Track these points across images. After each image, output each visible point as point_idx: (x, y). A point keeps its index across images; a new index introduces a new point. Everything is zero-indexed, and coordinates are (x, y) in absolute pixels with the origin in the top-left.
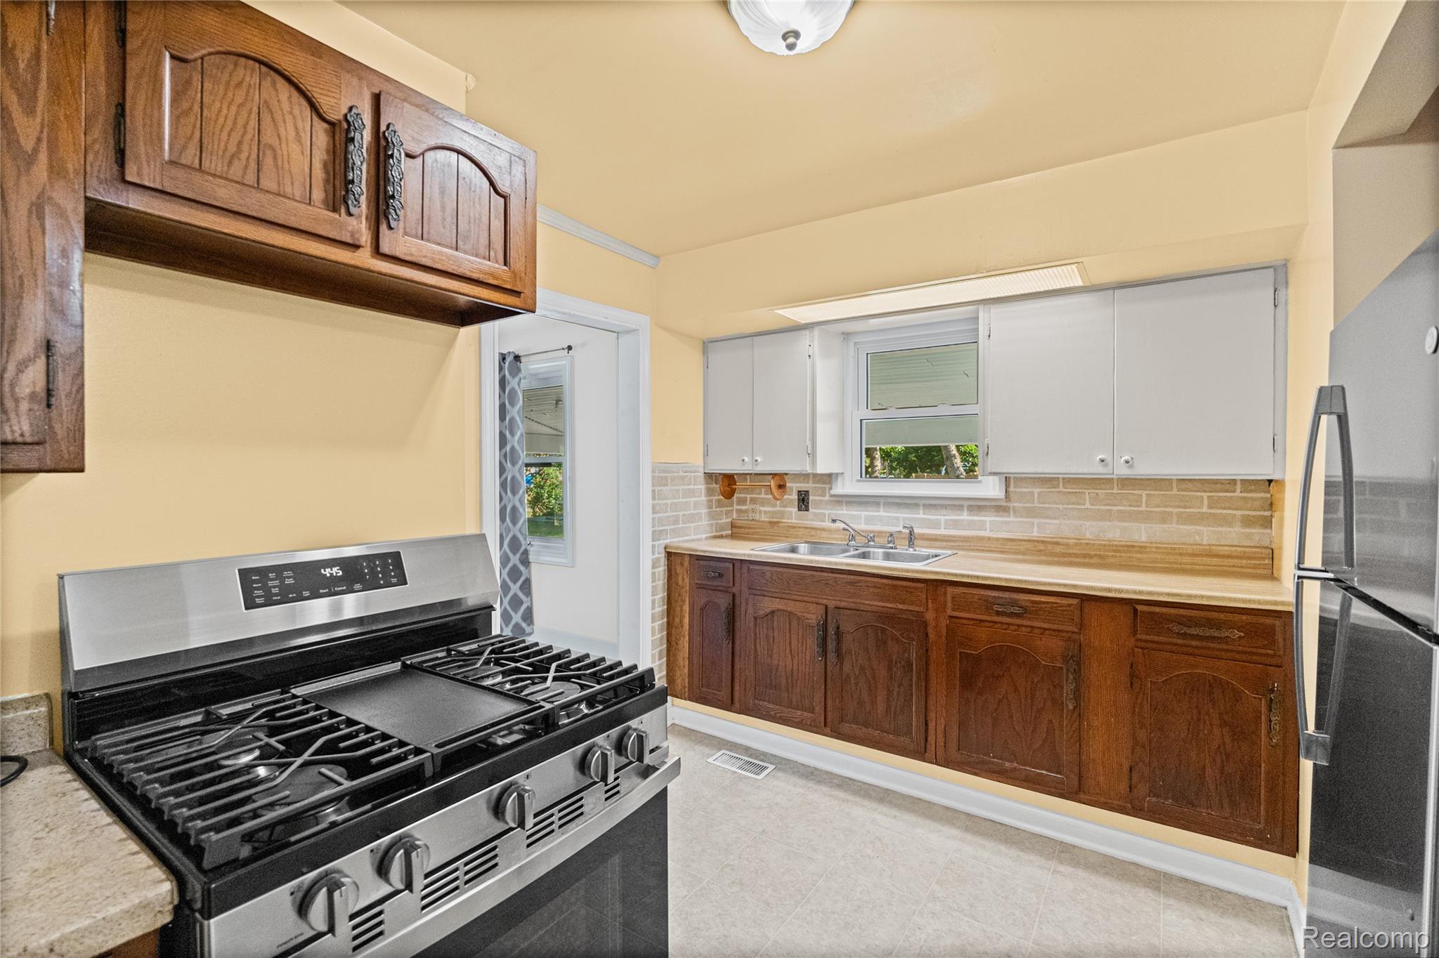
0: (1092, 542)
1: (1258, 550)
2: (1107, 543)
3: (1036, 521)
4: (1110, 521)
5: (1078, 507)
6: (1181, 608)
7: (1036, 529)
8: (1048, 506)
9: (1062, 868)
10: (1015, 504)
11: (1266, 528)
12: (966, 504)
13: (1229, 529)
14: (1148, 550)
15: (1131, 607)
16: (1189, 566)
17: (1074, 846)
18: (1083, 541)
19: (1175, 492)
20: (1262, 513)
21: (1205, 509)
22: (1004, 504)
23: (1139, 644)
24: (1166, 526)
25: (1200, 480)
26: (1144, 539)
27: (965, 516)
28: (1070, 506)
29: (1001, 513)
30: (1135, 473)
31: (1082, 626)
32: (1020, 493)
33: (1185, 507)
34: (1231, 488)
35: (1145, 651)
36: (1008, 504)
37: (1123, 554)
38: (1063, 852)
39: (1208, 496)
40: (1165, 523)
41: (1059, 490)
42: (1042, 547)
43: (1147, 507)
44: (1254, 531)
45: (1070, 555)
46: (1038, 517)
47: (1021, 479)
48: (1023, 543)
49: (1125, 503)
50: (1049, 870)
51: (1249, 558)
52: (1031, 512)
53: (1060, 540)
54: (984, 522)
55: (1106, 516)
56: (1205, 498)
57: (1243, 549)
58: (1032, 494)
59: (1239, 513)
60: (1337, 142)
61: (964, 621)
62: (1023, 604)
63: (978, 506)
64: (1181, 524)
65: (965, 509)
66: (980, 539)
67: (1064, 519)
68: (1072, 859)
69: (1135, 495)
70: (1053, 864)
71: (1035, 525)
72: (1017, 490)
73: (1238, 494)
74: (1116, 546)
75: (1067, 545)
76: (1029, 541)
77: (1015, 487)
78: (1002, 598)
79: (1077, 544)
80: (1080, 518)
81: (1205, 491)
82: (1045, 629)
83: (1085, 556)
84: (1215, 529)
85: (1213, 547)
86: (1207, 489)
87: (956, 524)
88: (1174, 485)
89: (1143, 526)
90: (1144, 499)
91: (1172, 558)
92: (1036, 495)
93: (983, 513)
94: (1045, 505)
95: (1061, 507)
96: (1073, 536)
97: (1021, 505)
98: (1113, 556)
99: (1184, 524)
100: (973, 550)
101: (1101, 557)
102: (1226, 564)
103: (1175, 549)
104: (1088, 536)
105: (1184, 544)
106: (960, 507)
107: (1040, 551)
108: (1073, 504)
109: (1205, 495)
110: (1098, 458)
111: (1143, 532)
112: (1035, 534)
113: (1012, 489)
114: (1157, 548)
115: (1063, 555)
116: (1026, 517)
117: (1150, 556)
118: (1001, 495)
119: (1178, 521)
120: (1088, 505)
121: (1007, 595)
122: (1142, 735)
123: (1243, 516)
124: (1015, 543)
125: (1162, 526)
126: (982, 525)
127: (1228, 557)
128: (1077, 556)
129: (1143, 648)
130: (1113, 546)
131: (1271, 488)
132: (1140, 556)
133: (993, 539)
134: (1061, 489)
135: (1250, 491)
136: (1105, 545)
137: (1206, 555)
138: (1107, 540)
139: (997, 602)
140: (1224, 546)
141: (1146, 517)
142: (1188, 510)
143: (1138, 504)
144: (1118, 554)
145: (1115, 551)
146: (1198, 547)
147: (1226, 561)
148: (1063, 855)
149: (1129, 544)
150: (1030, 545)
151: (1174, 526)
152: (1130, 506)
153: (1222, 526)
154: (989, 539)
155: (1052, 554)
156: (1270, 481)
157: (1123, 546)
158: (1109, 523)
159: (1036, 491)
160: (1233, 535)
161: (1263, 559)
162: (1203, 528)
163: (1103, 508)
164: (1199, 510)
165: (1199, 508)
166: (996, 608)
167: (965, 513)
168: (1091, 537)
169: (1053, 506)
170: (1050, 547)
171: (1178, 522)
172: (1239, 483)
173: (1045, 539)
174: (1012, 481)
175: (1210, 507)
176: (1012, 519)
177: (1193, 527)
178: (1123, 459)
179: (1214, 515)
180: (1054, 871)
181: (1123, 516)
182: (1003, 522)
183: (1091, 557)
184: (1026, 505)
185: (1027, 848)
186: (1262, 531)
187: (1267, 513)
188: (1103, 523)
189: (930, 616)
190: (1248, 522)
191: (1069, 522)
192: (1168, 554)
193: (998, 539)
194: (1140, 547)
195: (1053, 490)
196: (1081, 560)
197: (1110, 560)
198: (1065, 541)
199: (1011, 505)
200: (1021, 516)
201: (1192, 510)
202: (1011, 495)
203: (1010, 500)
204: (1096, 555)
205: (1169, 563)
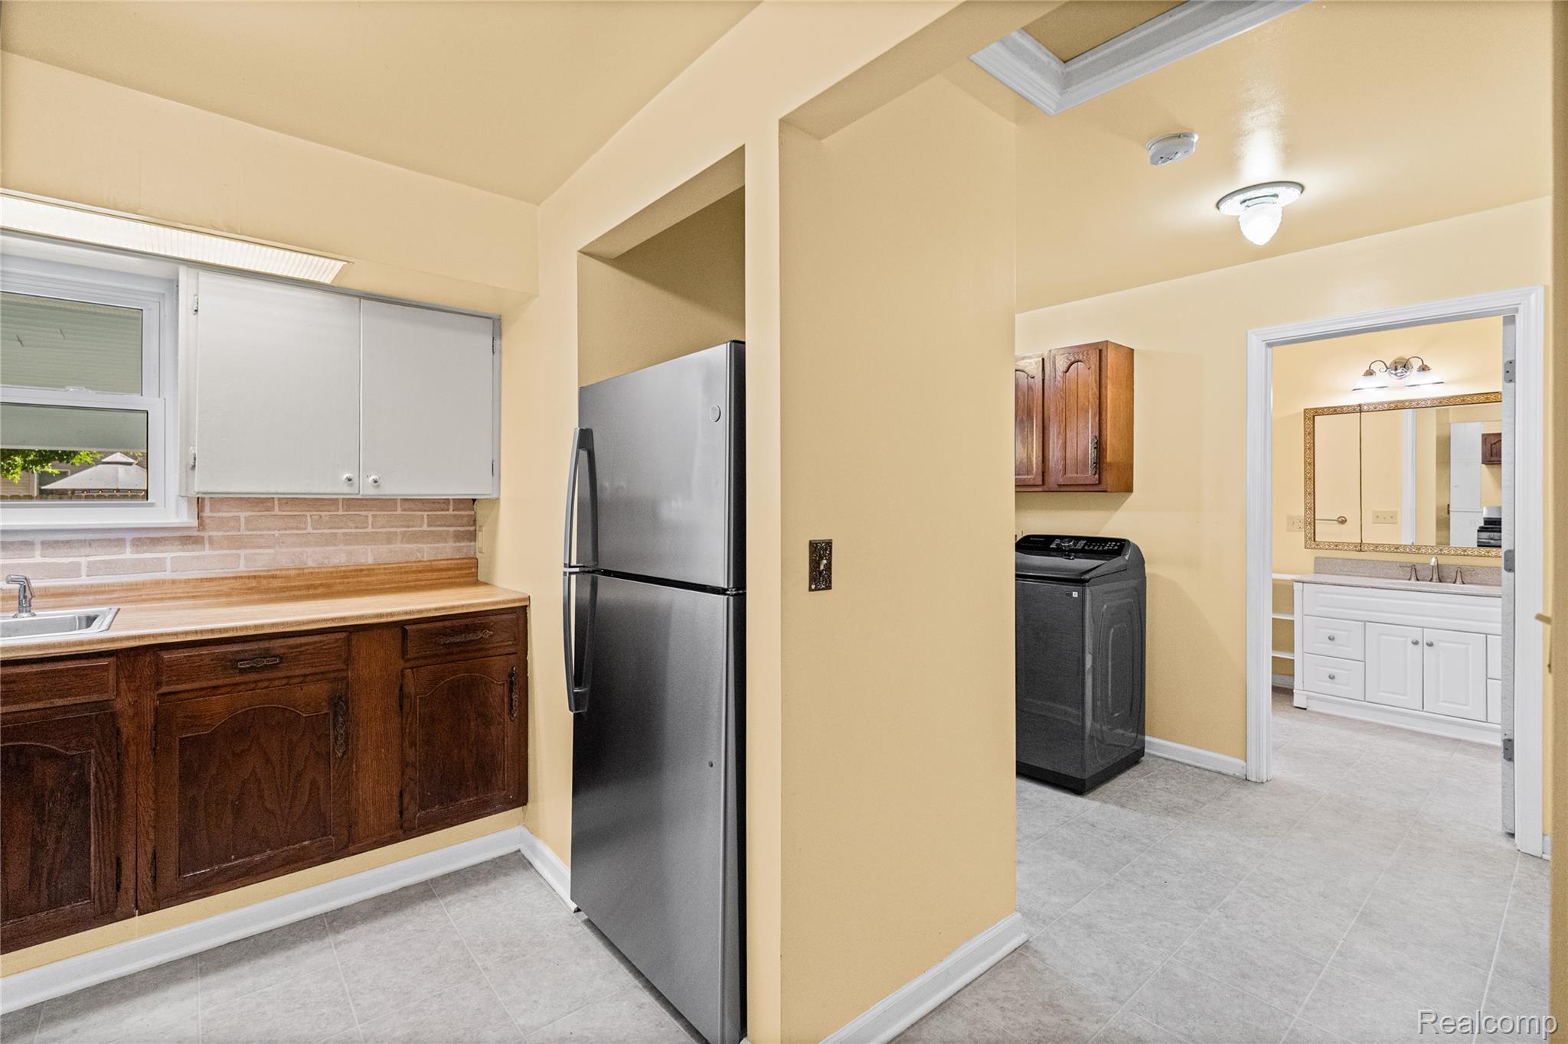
0: (317, 570)
1: (466, 561)
2: (334, 569)
3: (242, 552)
4: (335, 545)
5: (298, 532)
6: (445, 620)
7: (242, 561)
8: (259, 533)
9: (341, 937)
10: (211, 534)
11: (471, 541)
12: (129, 536)
13: (444, 545)
14: (376, 571)
15: (400, 629)
16: (413, 583)
17: (342, 909)
18: (306, 571)
19: (399, 512)
20: (468, 528)
21: (425, 528)
22: (196, 533)
23: (408, 665)
24: (392, 546)
25: (421, 499)
26: (370, 561)
27: (128, 554)
28: (288, 532)
29: (190, 547)
30: (380, 493)
31: (348, 661)
32: (219, 518)
33: (408, 527)
34: (446, 507)
35: (414, 670)
36: (202, 534)
37: (351, 580)
38: (333, 922)
39: (428, 515)
40: (390, 543)
41: (273, 513)
42: (254, 583)
43: (373, 528)
44: (462, 544)
45: (291, 588)
46: (245, 548)
47: (222, 500)
48: (226, 582)
49: (352, 525)
50: (330, 947)
51: (460, 569)
52: (236, 543)
53: (278, 572)
54: (162, 560)
55: (331, 540)
56: (425, 517)
57: (455, 561)
58: (237, 519)
59: (452, 529)
60: (584, 248)
61: (186, 695)
62: (277, 652)
63: (150, 538)
64: (406, 543)
65: (128, 544)
66: (157, 583)
67: (281, 547)
68: (346, 923)
69: (361, 516)
70: (330, 939)
71: (242, 558)
72: (214, 515)
73: (451, 512)
74: (344, 571)
75: (287, 577)
76: (235, 578)
77: (211, 511)
78: (246, 651)
79: (299, 575)
80: (300, 545)
81: (425, 511)
82: (305, 676)
83: (308, 587)
84: (433, 545)
85: (433, 563)
86: (427, 509)
87: (109, 567)
88: (399, 505)
89: (369, 548)
90: (370, 519)
91: (397, 578)
92: (243, 520)
93: (159, 548)
94: (255, 533)
95: (276, 533)
96: (291, 565)
97: (221, 533)
98: (340, 583)
99: (409, 543)
100: (144, 601)
101: (328, 586)
102: (444, 576)
103: (401, 568)
104: (310, 564)
105: (407, 562)
106: (120, 542)
107: (251, 589)
108: (293, 528)
109: (425, 514)
110: (345, 477)
111: (370, 554)
112: (242, 568)
113: (207, 513)
114: (385, 569)
115: (282, 589)
116: (229, 548)
117: (379, 578)
118: (195, 522)
119: (402, 540)
120: (310, 530)
121: (254, 646)
122: (411, 754)
123: (455, 531)
124: (212, 584)
125: (389, 546)
126: (159, 565)
127: (448, 569)
128: (299, 588)
129: (412, 668)
130: (340, 572)
131: (475, 506)
132: (368, 579)
133: (180, 581)
134: (277, 511)
135: (462, 510)
136: (332, 573)
137: (429, 571)
138: (332, 567)
139: (242, 656)
140: (440, 560)
141: (371, 539)
142: (411, 529)
143: (365, 524)
144: (346, 580)
145: (343, 577)
146: (421, 564)
147: (444, 574)
148: (335, 924)
149: (357, 568)
150: (237, 584)
151: (399, 545)
152: (356, 528)
153: (439, 542)
154: (173, 582)
155: (267, 591)
156: (474, 500)
157: (352, 571)
158: (335, 548)
159: (243, 515)
160: (446, 550)
161: (470, 568)
162: (424, 546)
163: (328, 531)
164: (420, 529)
165: (421, 527)
166: (242, 665)
167: (128, 549)
168: (313, 565)
169: (265, 532)
170: (264, 582)
171: (401, 542)
172: (451, 503)
173: (259, 574)
174: (207, 503)
175: (429, 525)
176: (207, 552)
177: (415, 545)
178: (371, 478)
179: (433, 532)
180: (336, 945)
181: (349, 539)
182: (193, 558)
183: (315, 587)
184: (228, 533)
185: (292, 944)
186: (468, 544)
187: (472, 528)
188: (328, 548)
189: (122, 704)
190: (459, 537)
191: (285, 550)
192: (396, 573)
193: (187, 581)
194: (368, 570)
195: (266, 513)
196: (304, 592)
197: (335, 589)
198: (284, 572)
199: (206, 534)
200: (222, 548)
201: (414, 529)
202: (207, 521)
203: (204, 529)
204: (321, 585)
205: (396, 582)
